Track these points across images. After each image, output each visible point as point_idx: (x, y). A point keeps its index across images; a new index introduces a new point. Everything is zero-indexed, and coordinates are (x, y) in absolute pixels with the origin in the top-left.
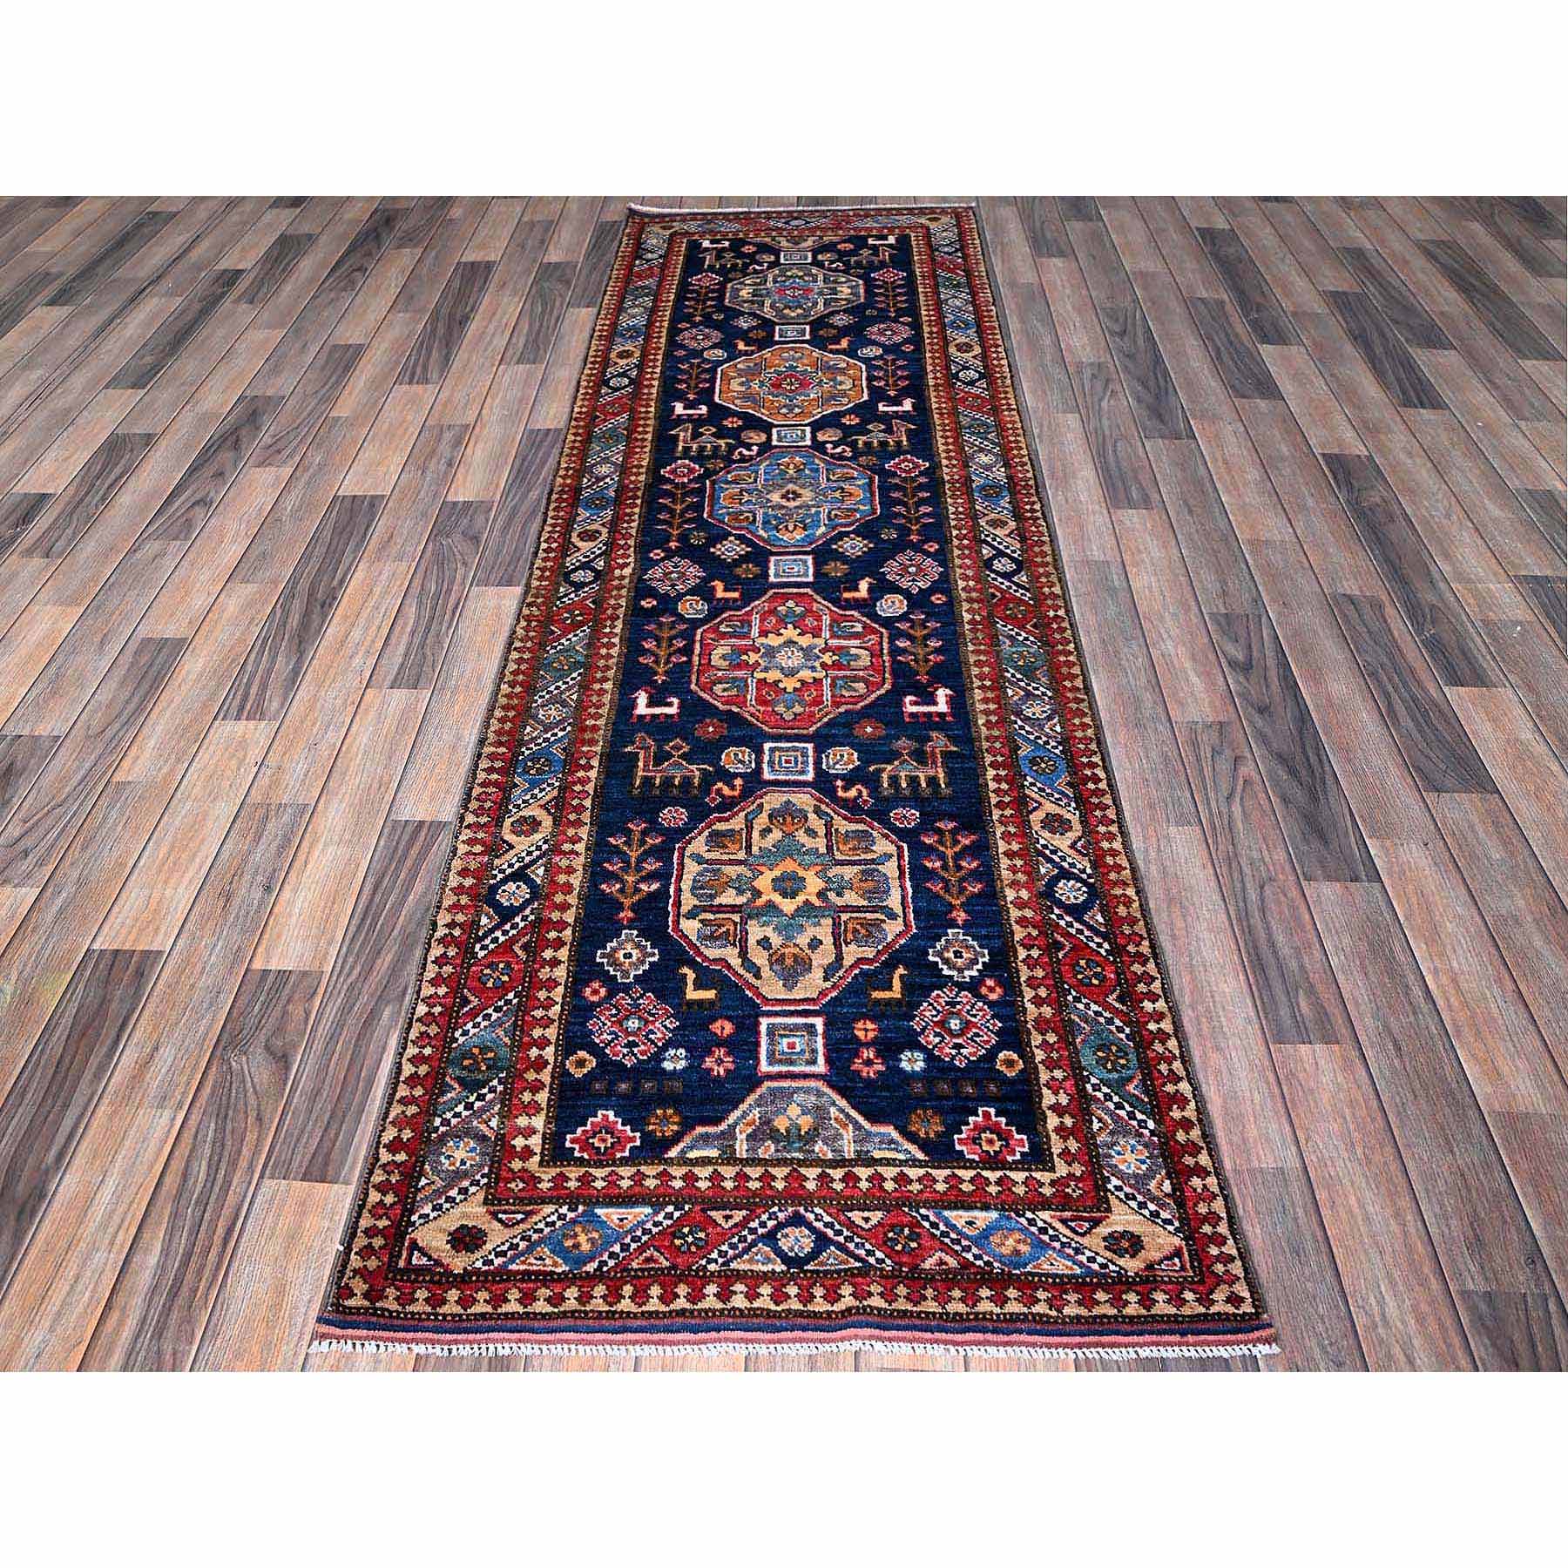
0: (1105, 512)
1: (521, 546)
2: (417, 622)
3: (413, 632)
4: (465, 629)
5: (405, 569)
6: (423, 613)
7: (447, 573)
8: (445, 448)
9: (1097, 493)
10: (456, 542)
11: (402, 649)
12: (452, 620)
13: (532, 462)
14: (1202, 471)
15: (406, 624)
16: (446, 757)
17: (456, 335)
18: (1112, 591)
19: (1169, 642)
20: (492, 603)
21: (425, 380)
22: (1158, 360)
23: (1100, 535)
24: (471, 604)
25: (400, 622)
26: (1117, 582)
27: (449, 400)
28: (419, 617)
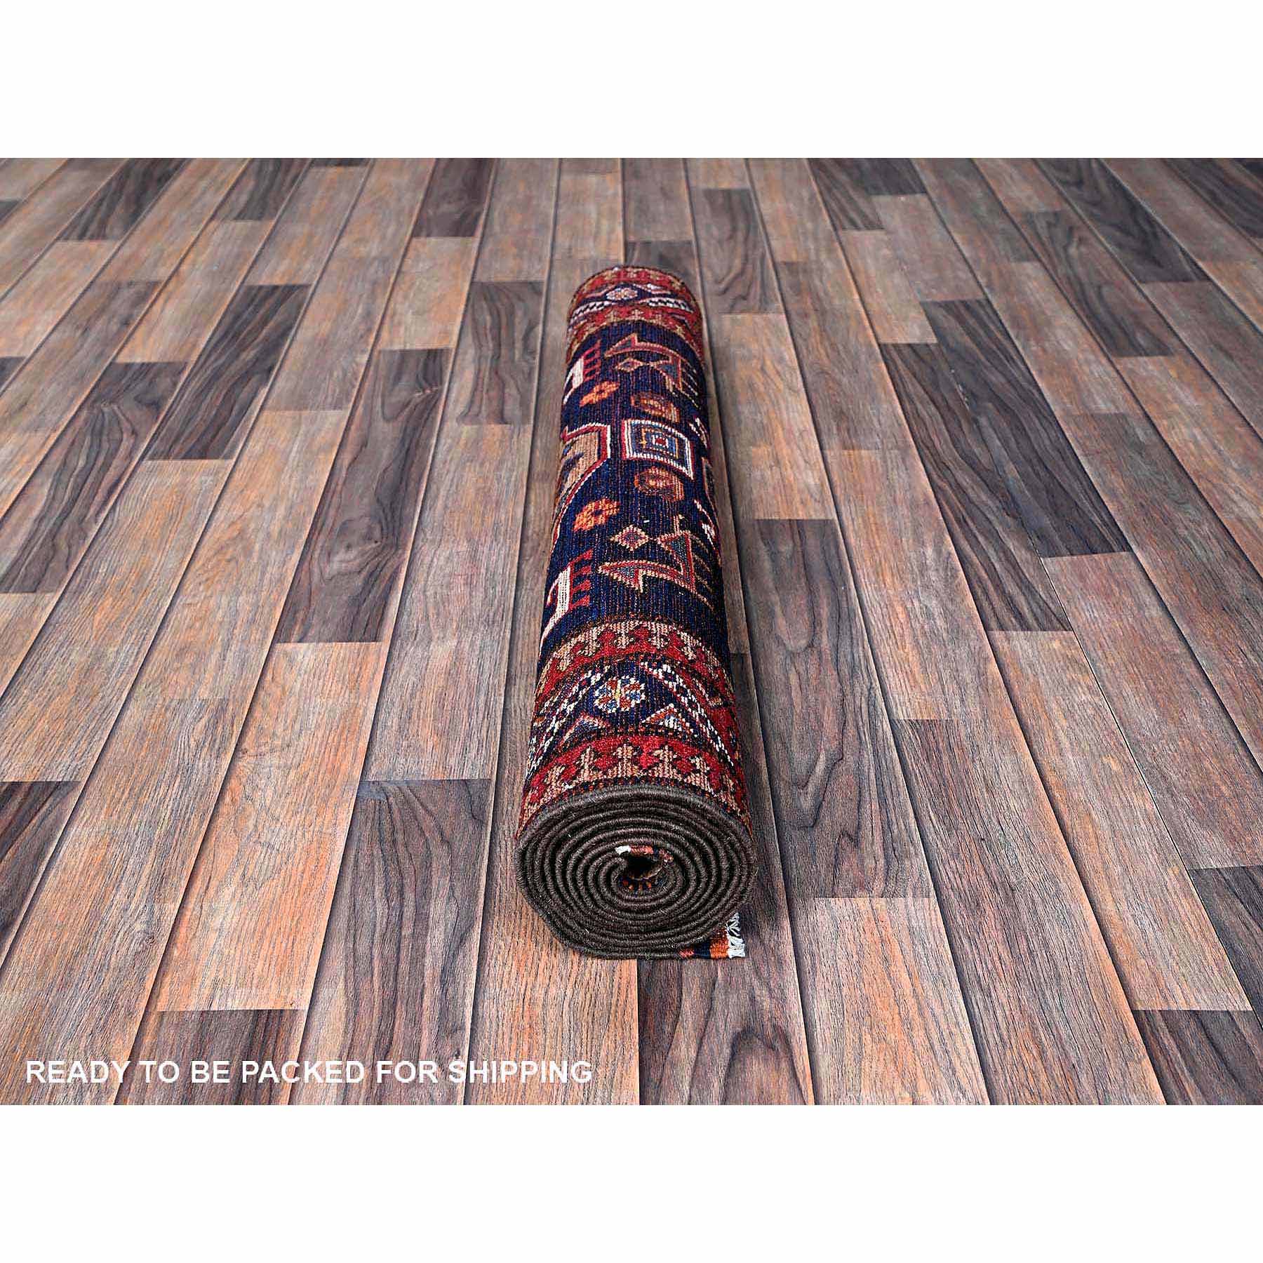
0: (1104, 361)
1: (225, 413)
2: (49, 506)
3: (40, 519)
4: (127, 511)
5: (37, 444)
6: (59, 494)
7: (105, 445)
8: (120, 306)
9: (1086, 341)
10: (127, 409)
11: (20, 539)
12: (105, 502)
13: (247, 322)
14: (1230, 311)
15: (31, 509)
16: (72, 686)
17: (150, 192)
18: (1140, 448)
19: (1243, 504)
20: (177, 479)
21: (100, 235)
22: (1134, 207)
23: (1105, 385)
24: (138, 481)
25: (22, 506)
26: (1141, 433)
27: (134, 256)
28: (52, 499)
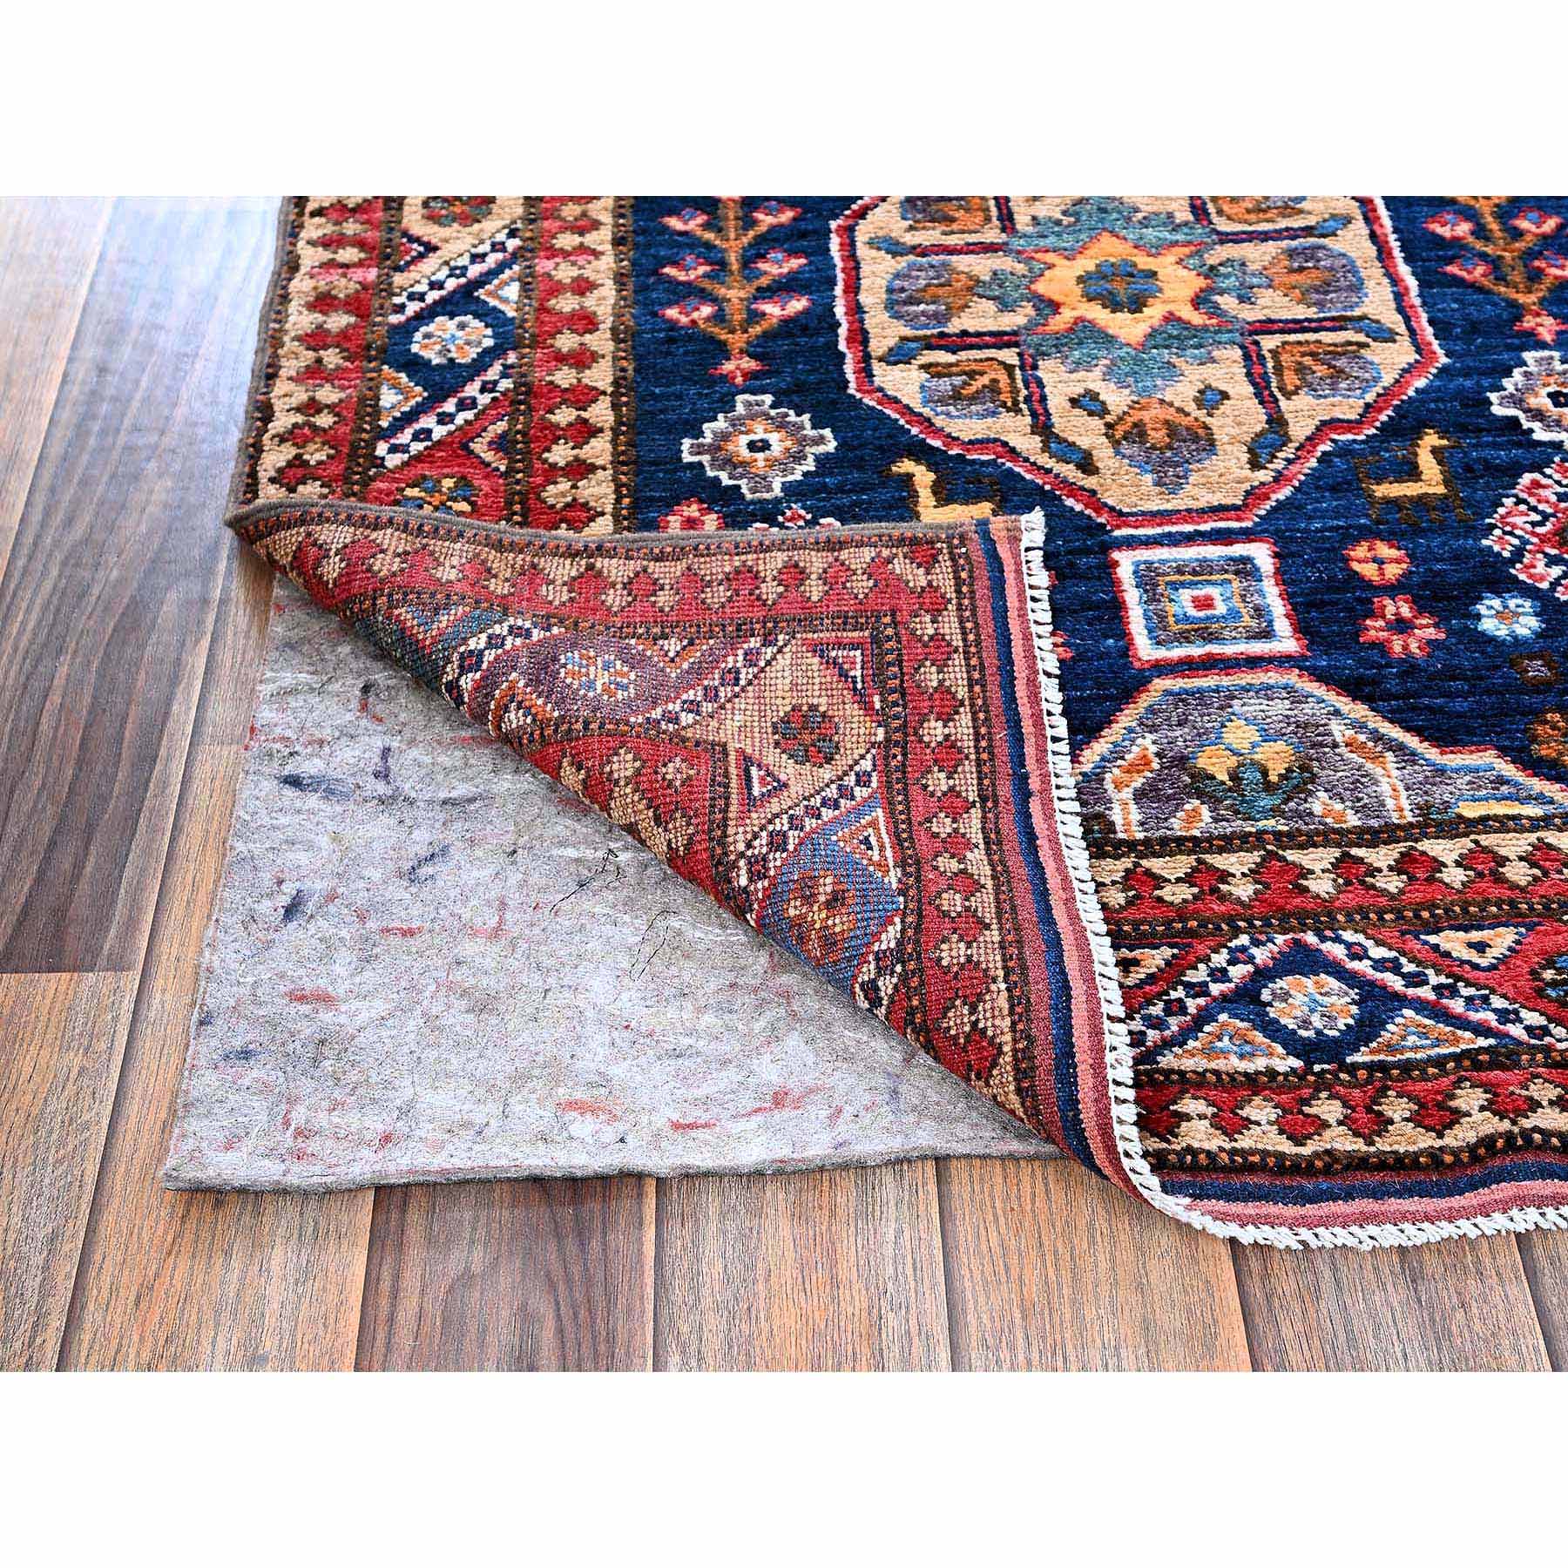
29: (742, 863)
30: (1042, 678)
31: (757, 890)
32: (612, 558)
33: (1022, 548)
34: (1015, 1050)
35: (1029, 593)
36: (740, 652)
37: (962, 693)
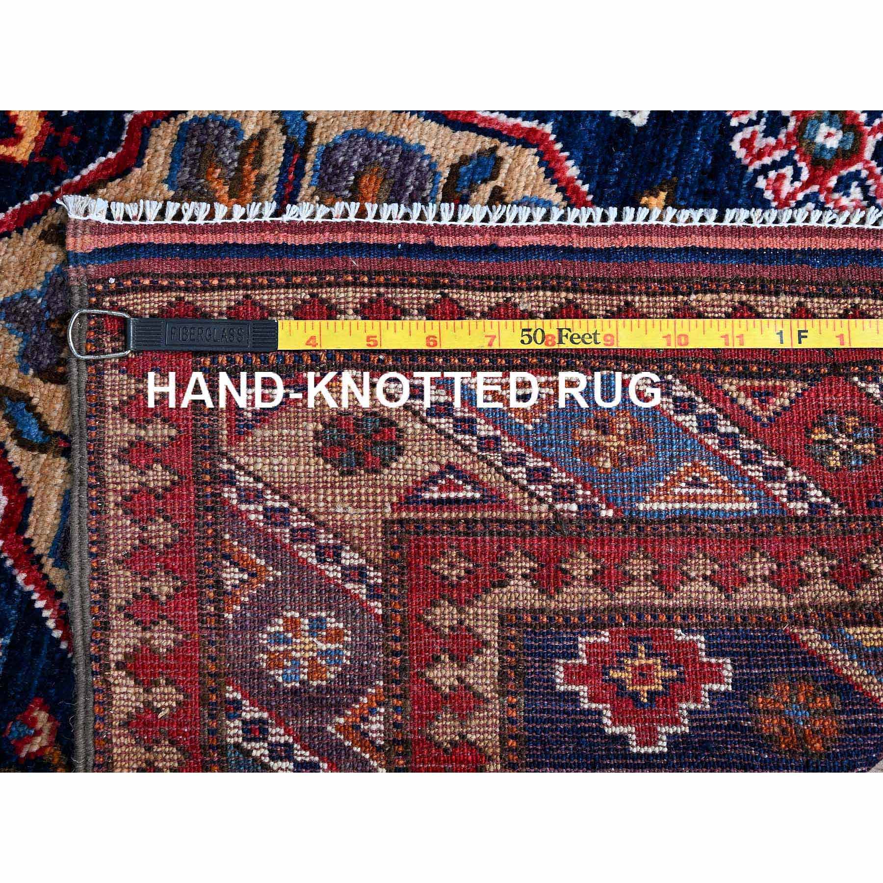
29: (558, 506)
30: (285, 218)
31: (585, 497)
32: (108, 645)
33: (107, 222)
34: (747, 292)
35: (168, 221)
36: (243, 507)
37: (304, 294)
